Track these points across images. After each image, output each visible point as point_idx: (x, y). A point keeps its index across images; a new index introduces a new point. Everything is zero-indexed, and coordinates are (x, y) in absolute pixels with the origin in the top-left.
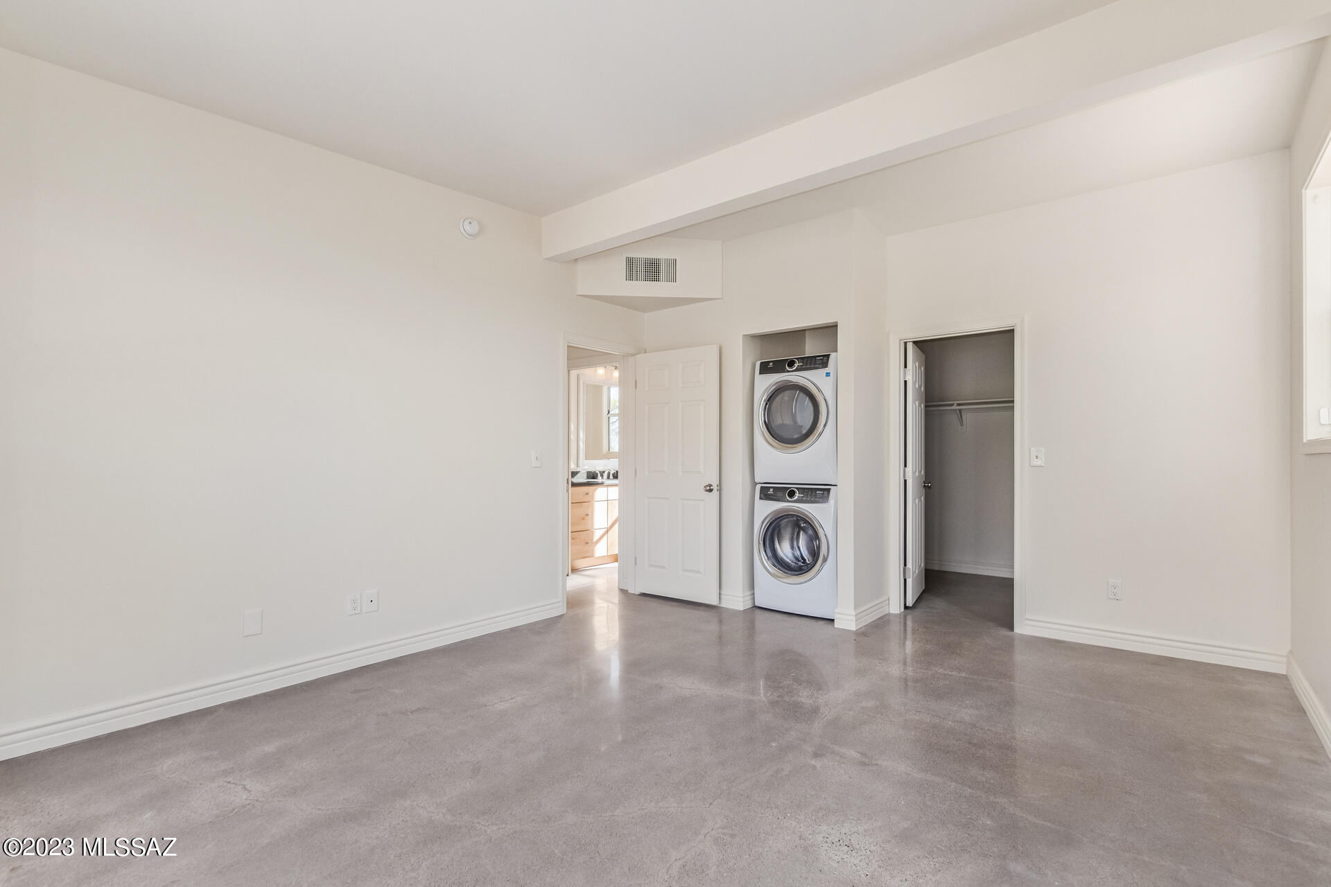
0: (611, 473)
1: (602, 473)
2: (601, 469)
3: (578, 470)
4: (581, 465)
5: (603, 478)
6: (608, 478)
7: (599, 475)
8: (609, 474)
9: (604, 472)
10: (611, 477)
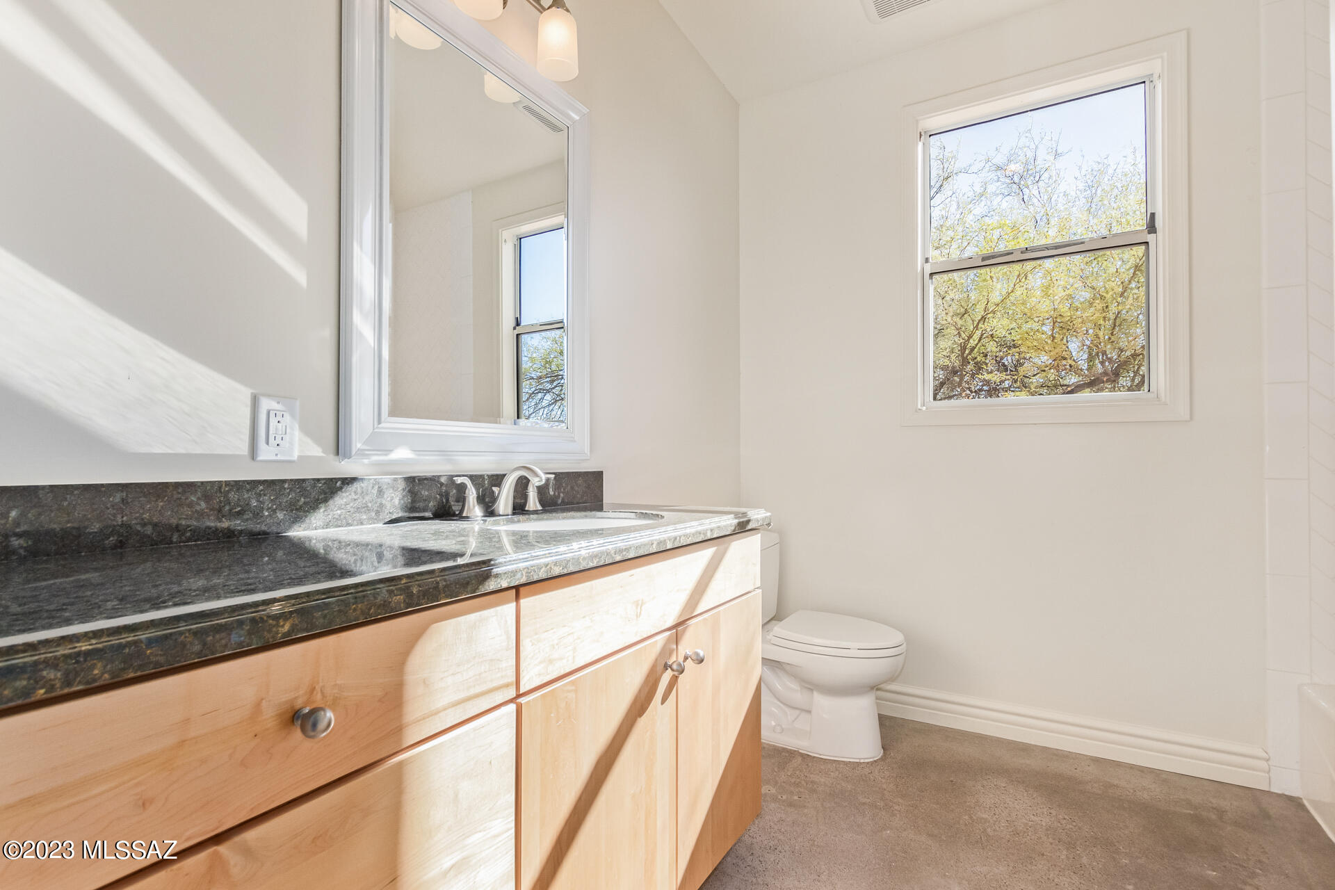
0: (535, 482)
1: (488, 486)
2: (485, 465)
3: (345, 468)
4: (357, 445)
5: (490, 512)
6: (519, 508)
7: (472, 494)
8: (522, 484)
9: (498, 480)
10: (533, 502)
